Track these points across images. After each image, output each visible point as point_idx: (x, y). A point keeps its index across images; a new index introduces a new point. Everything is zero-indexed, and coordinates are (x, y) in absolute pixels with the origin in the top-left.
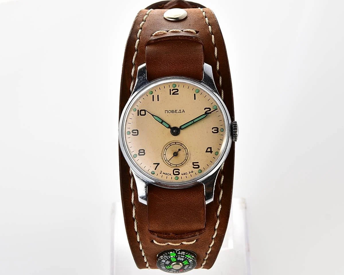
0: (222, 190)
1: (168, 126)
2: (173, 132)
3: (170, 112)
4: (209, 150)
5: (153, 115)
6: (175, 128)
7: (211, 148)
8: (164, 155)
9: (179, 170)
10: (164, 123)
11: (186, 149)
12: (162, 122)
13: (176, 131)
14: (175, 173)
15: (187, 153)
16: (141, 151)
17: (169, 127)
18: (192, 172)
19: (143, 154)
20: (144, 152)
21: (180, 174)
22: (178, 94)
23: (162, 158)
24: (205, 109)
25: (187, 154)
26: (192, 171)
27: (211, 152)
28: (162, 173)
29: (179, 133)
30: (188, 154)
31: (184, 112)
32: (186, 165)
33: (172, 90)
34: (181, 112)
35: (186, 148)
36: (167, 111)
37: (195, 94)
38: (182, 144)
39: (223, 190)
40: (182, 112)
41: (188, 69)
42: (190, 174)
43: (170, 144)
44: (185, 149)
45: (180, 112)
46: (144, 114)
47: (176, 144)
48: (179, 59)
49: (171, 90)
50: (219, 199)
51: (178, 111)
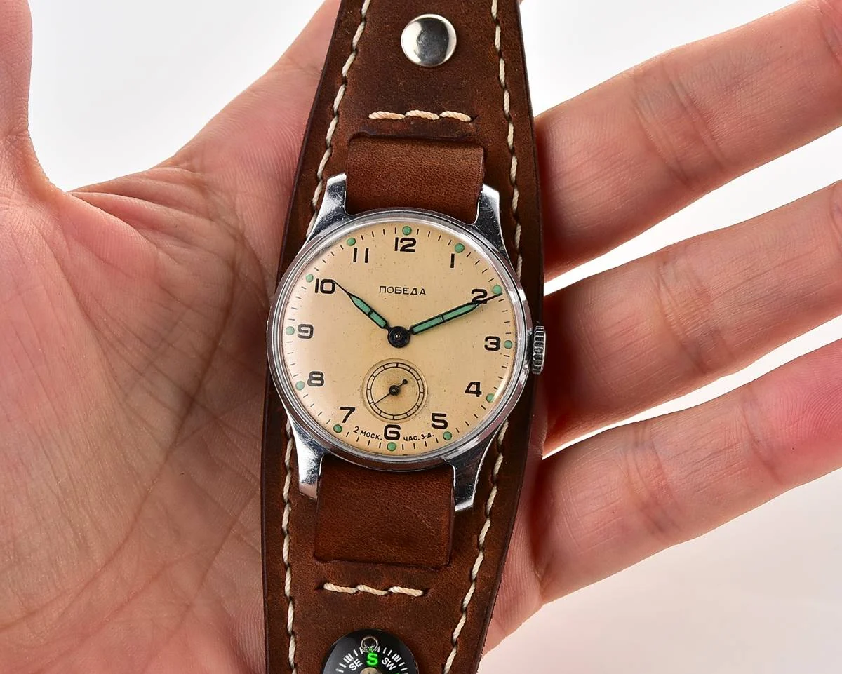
0: (495, 488)
1: (383, 324)
2: (393, 339)
3: (390, 290)
4: (474, 388)
5: (350, 295)
6: (399, 330)
7: (478, 384)
8: (368, 389)
9: (399, 428)
10: (374, 316)
11: (420, 381)
12: (371, 312)
13: (400, 337)
14: (389, 435)
15: (422, 391)
16: (314, 376)
17: (386, 326)
18: (429, 436)
19: (320, 382)
20: (321, 379)
21: (401, 437)
22: (414, 251)
23: (363, 398)
24: (473, 292)
25: (420, 393)
26: (429, 433)
27: (478, 393)
28: (359, 432)
29: (409, 342)
30: (423, 393)
31: (424, 293)
32: (417, 419)
33: (401, 241)
34: (416, 294)
35: (420, 379)
36: (385, 287)
37: (453, 256)
38: (411, 368)
39: (497, 489)
40: (418, 293)
41: (443, 197)
42: (424, 440)
43: (383, 366)
44: (417, 380)
45: (414, 292)
46: (331, 290)
47: (397, 367)
48: (426, 172)
49: (399, 241)
50: (486, 509)
51: (409, 291)
